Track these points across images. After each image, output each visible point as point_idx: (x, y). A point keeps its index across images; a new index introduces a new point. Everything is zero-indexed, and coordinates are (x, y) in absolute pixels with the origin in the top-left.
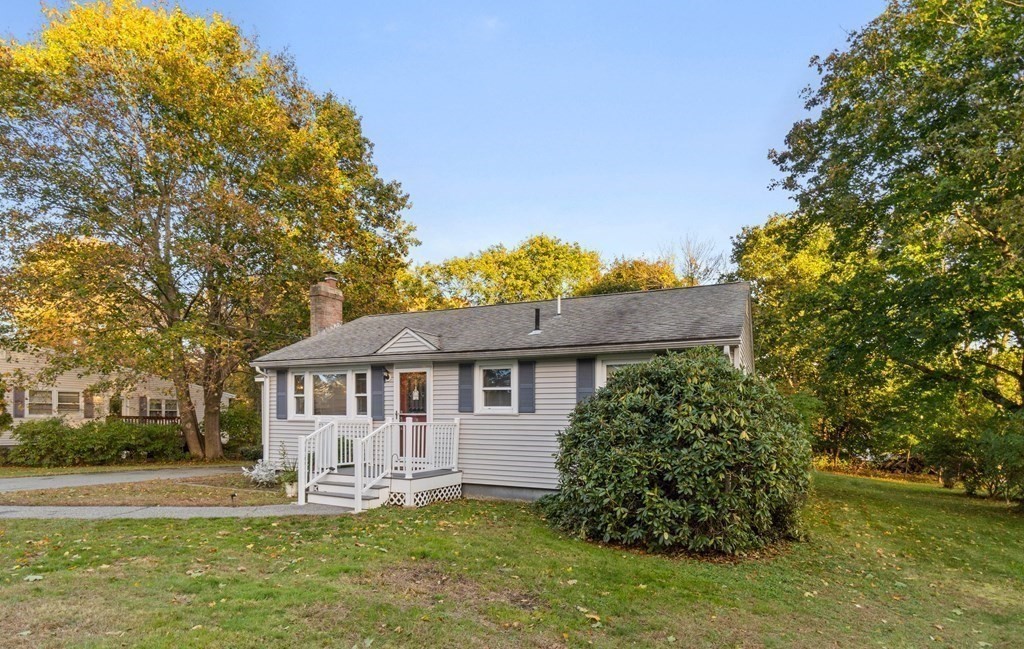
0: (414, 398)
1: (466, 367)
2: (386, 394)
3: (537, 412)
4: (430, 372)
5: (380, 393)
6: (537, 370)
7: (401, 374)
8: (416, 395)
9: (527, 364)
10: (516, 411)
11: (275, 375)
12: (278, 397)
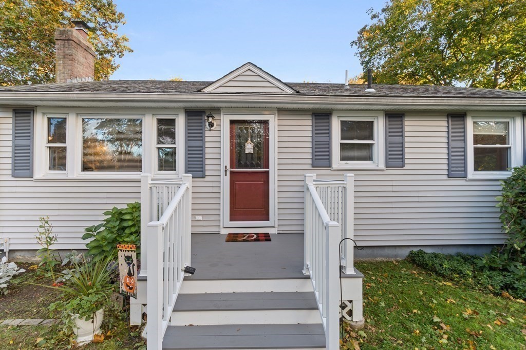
0: (247, 151)
1: (322, 116)
2: (207, 145)
3: (407, 167)
4: (274, 121)
5: (198, 143)
6: (406, 123)
7: (232, 122)
8: (249, 148)
9: (395, 116)
10: (382, 166)
11: (11, 115)
12: (16, 147)
